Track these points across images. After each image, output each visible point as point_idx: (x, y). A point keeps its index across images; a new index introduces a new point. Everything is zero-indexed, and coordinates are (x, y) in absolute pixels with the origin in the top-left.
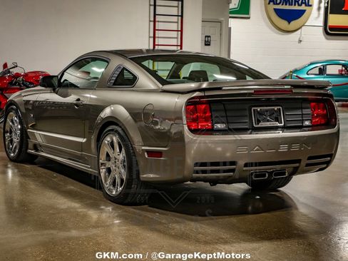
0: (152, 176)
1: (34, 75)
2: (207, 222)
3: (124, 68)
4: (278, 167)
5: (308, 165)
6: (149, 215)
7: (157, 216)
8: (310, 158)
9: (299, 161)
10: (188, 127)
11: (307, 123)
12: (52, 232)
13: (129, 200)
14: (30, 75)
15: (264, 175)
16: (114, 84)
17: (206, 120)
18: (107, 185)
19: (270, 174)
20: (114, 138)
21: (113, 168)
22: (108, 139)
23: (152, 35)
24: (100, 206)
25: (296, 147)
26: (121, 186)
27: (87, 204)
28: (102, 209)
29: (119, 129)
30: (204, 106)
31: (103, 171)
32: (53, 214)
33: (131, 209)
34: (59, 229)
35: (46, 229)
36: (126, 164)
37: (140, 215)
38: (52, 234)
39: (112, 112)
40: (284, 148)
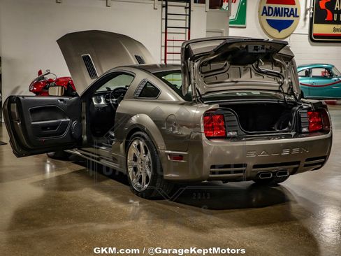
0: (173, 175)
1: (64, 80)
2: (221, 215)
3: (148, 82)
4: (281, 168)
5: (305, 166)
6: (171, 208)
7: (177, 209)
8: (307, 160)
9: (298, 163)
10: (206, 134)
11: (305, 130)
12: (92, 224)
13: (153, 195)
14: (61, 80)
15: (269, 175)
16: (140, 96)
17: (221, 128)
18: (134, 181)
19: (274, 174)
20: (141, 143)
21: (139, 167)
22: (135, 143)
23: (163, 44)
24: (128, 200)
25: (296, 151)
26: (147, 183)
27: (117, 198)
28: (131, 203)
29: (145, 135)
30: (218, 117)
31: (131, 170)
32: (90, 207)
33: (155, 203)
34: (97, 222)
35: (86, 222)
36: (151, 165)
37: (164, 209)
38: (92, 226)
39: (138, 120)
40: (286, 152)
